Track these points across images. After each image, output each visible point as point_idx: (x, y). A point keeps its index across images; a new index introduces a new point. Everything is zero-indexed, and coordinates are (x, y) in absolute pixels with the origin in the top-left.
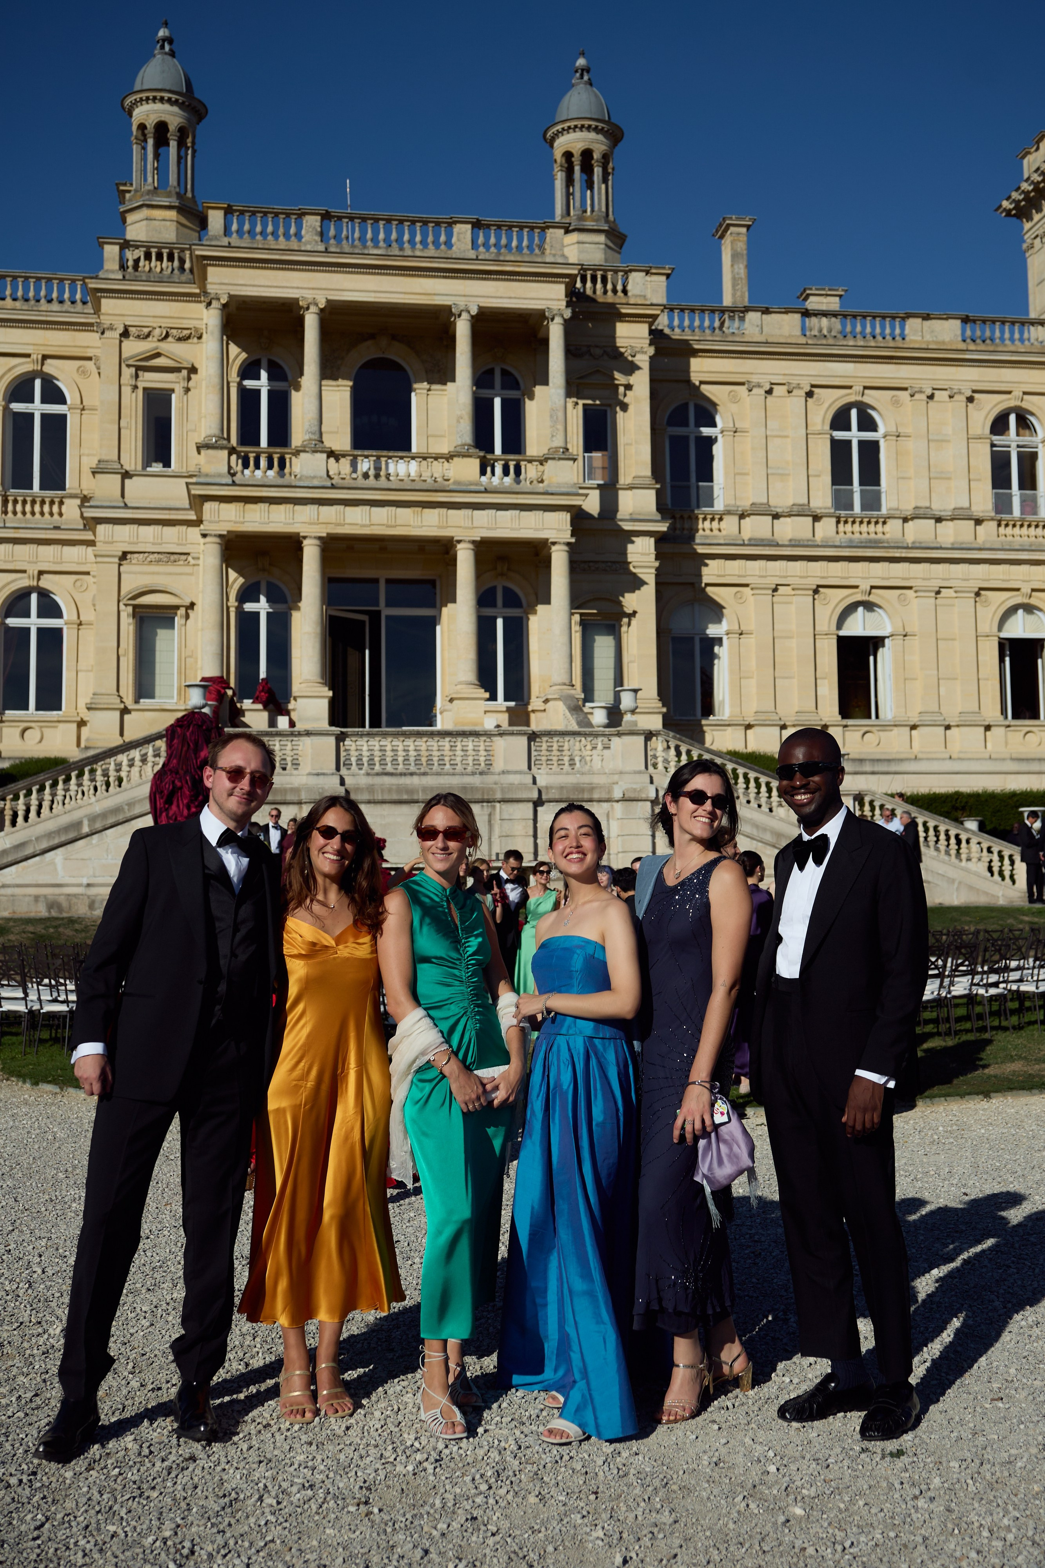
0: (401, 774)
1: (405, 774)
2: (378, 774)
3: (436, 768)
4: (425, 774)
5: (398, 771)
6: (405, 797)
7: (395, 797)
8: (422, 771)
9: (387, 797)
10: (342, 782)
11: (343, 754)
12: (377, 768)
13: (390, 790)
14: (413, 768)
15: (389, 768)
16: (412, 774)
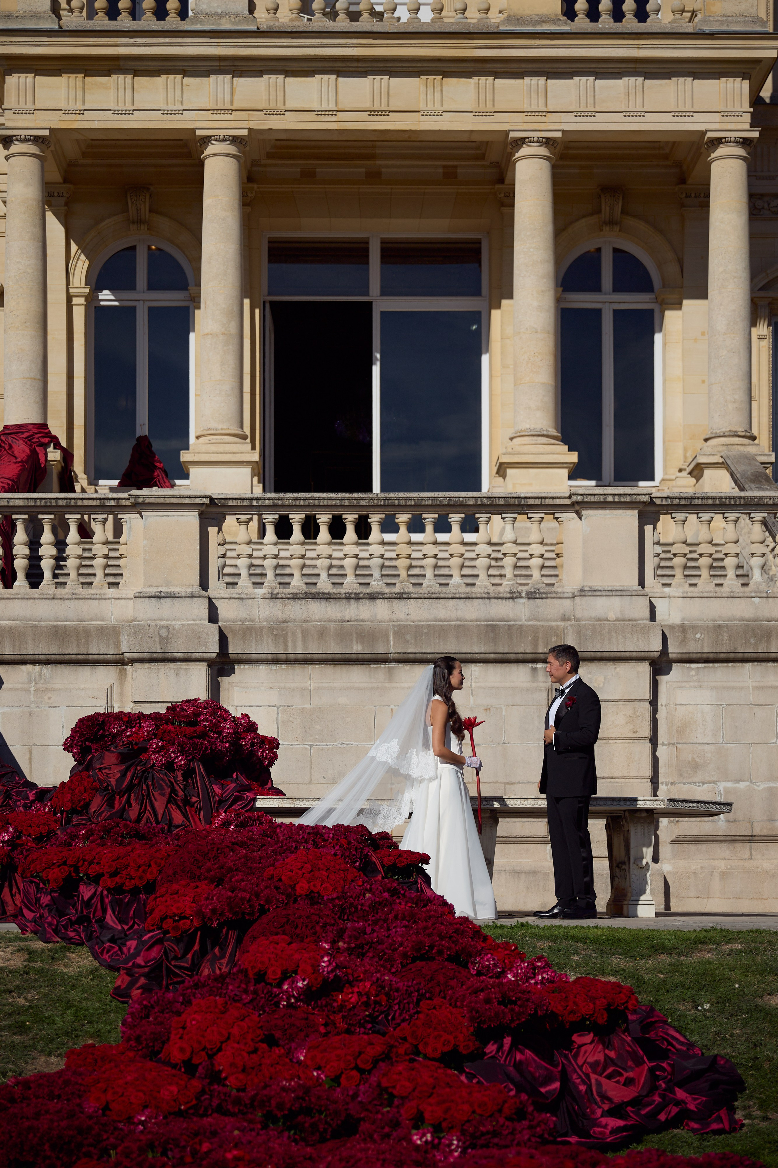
0: (348, 597)
1: (357, 597)
2: (295, 597)
3: (429, 582)
4: (402, 596)
5: (343, 590)
6: (357, 648)
7: (334, 648)
8: (397, 589)
9: (315, 648)
10: (213, 617)
11: (214, 551)
12: (297, 583)
13: (322, 633)
14: (377, 584)
15: (324, 584)
16: (373, 597)
